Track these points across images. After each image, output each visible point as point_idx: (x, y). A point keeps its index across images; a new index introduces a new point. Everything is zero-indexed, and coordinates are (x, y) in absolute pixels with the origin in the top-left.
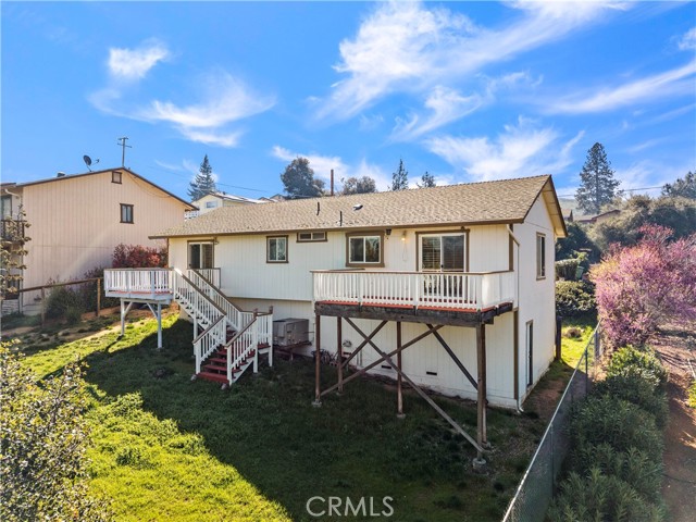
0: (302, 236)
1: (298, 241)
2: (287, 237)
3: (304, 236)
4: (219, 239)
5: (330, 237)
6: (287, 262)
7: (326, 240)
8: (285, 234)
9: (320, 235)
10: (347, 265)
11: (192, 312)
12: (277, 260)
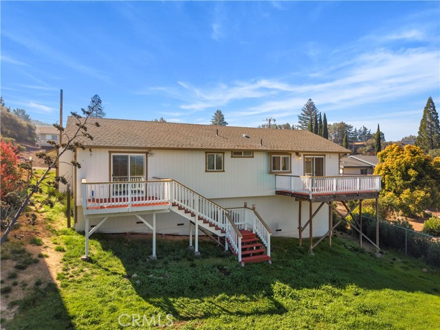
0: (235, 153)
1: (232, 157)
2: (224, 153)
3: (236, 153)
4: (153, 151)
5: (255, 155)
6: (224, 171)
7: (253, 157)
8: (223, 151)
9: (249, 153)
10: (270, 173)
11: (193, 215)
12: (215, 170)
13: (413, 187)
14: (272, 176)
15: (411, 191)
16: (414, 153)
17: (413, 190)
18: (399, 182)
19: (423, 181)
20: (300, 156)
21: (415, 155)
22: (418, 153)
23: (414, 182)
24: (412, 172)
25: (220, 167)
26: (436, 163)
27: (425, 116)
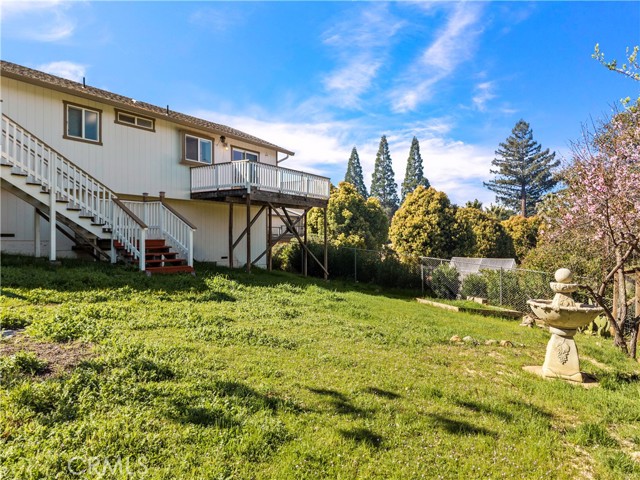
0: (123, 117)
1: (116, 122)
2: (101, 112)
3: (125, 118)
5: (158, 126)
6: (100, 144)
7: (154, 131)
9: (147, 123)
10: (183, 162)
11: (46, 192)
12: (84, 138)
13: (347, 231)
14: (184, 169)
15: (346, 236)
16: (348, 191)
17: (347, 235)
18: (333, 226)
19: (357, 224)
20: (225, 145)
21: (349, 193)
22: (352, 191)
23: (348, 225)
24: (346, 213)
25: (93, 135)
26: (369, 204)
27: (349, 169)
